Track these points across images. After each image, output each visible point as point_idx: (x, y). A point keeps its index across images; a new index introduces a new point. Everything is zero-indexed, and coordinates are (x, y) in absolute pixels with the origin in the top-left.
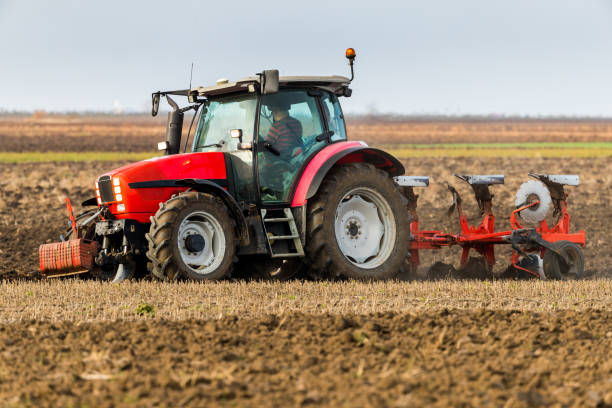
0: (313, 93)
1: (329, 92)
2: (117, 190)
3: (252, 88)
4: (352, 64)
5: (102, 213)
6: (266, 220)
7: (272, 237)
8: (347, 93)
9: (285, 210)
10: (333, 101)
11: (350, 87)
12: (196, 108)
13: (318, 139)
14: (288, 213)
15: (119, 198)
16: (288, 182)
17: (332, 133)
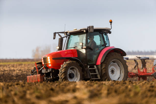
0: (101, 32)
1: (105, 32)
2: (49, 60)
3: (85, 31)
4: (111, 24)
5: (44, 67)
6: (90, 69)
7: (91, 74)
8: (110, 33)
9: (94, 66)
10: (106, 35)
11: (111, 31)
12: (67, 37)
13: (103, 46)
14: (95, 67)
15: (49, 62)
16: (95, 58)
17: (106, 44)
